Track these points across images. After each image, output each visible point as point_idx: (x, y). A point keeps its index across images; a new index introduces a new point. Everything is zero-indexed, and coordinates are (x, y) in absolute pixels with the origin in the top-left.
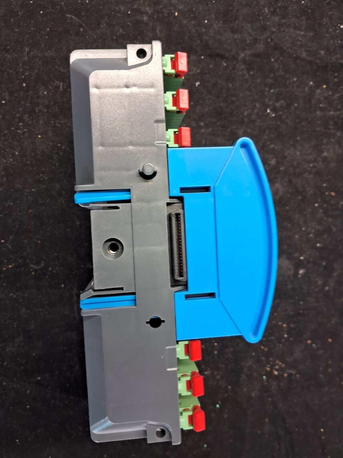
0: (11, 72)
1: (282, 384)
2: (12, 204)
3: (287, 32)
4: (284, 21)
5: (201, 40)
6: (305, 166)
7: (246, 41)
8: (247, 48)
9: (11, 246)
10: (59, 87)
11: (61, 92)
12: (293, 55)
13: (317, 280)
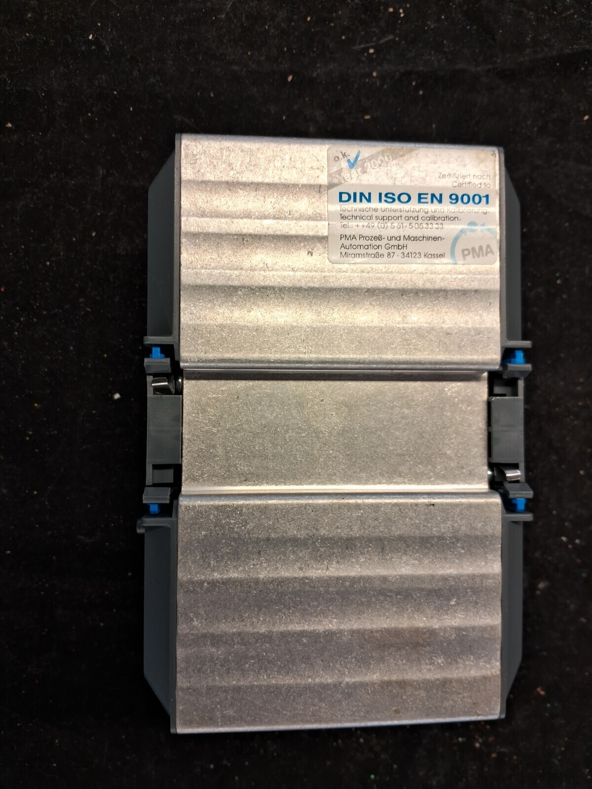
0: (73, 209)
1: (486, 769)
2: (56, 432)
4: (558, 146)
9: (48, 502)
13: (568, 601)
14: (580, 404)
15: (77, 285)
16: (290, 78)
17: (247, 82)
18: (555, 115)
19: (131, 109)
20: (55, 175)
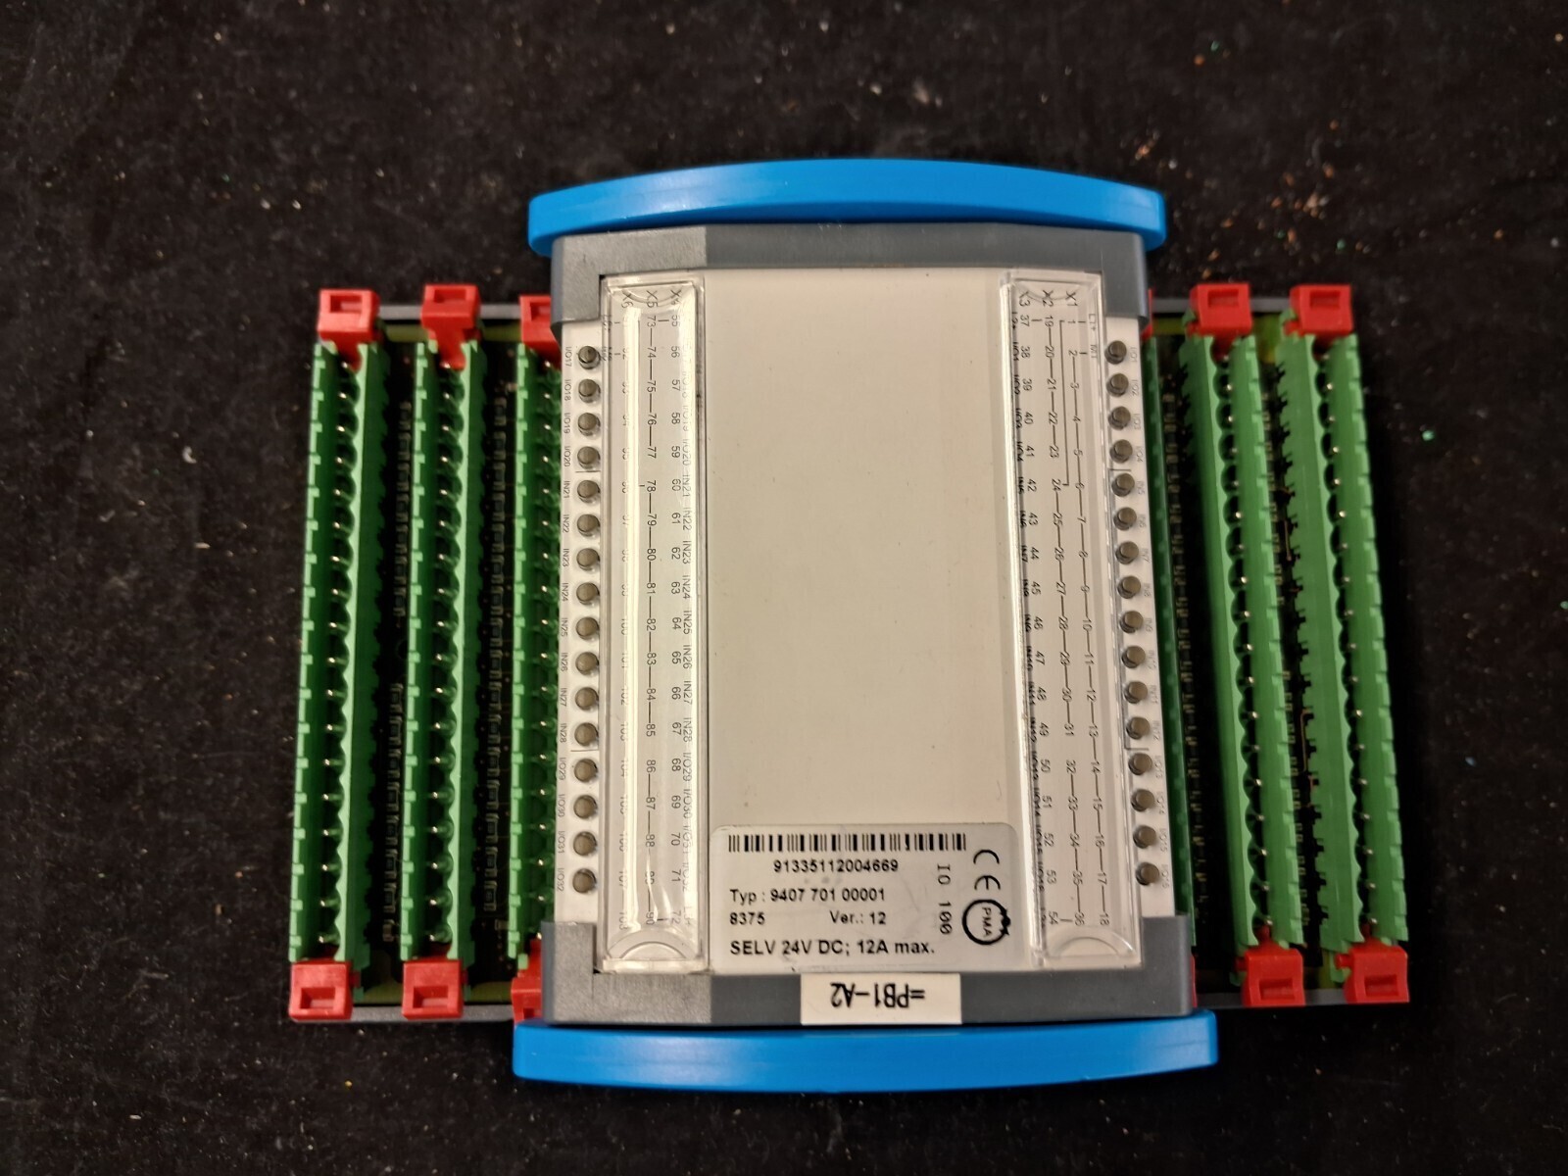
3: (27, 117)
5: (30, 434)
6: (521, 65)
7: (44, 268)
8: (68, 267)
10: (152, 982)
11: (168, 979)
12: (110, 99)
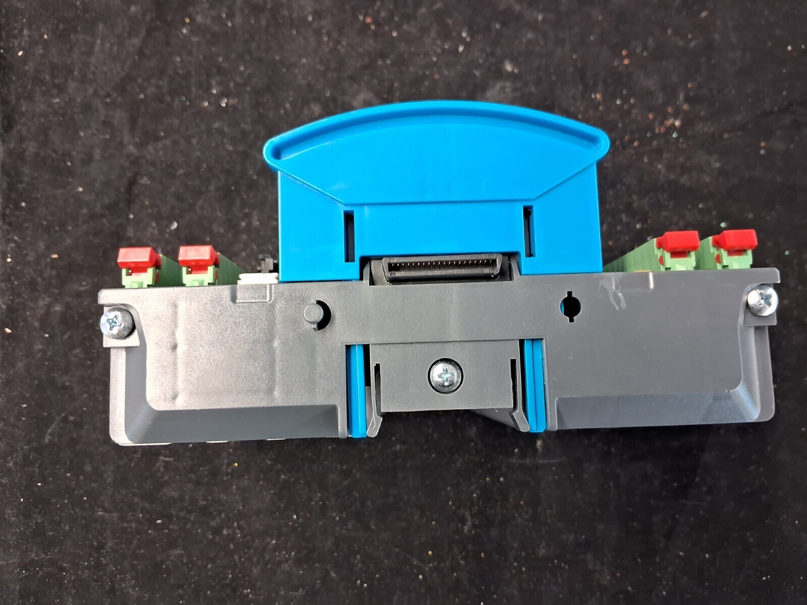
14: (326, 39)
15: (211, 536)
16: (8, 330)
17: (12, 372)
18: (48, 77)
19: (39, 484)
20: (102, 559)
